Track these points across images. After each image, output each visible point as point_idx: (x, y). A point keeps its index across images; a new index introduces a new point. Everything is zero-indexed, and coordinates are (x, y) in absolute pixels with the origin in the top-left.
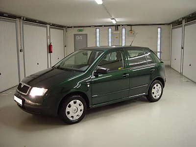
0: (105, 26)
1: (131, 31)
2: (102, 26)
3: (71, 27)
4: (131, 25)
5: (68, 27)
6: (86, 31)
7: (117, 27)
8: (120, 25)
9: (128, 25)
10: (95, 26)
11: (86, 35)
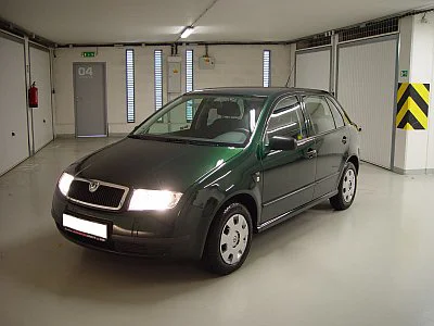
0: (147, 45)
1: (207, 56)
2: (140, 44)
3: (67, 46)
4: (206, 44)
5: (59, 46)
6: (102, 55)
7: (175, 46)
8: (181, 44)
9: (200, 44)
10: (125, 45)
11: (104, 65)
